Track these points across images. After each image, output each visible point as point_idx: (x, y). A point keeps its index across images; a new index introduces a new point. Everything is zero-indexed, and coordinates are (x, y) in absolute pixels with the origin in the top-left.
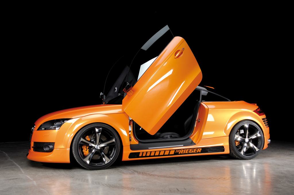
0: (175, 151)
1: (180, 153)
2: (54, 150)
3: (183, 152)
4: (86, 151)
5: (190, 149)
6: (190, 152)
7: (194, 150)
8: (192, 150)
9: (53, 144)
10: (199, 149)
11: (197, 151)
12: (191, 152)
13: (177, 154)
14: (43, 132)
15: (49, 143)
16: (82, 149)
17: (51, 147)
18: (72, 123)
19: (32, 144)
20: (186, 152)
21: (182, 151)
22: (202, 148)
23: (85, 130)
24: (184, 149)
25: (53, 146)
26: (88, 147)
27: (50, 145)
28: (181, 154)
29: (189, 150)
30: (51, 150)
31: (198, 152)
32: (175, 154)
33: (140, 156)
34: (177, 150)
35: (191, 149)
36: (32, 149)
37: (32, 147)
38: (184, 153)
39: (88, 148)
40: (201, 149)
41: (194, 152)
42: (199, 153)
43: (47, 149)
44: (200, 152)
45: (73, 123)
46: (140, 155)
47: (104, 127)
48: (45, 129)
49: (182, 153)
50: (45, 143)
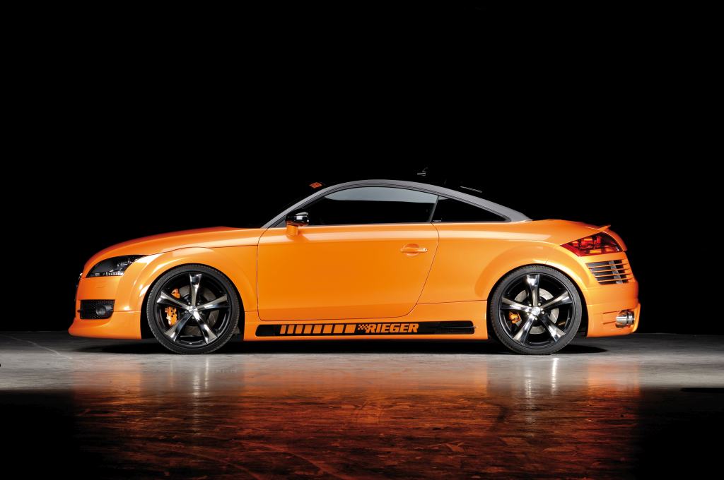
0: (357, 327)
1: (367, 331)
2: (114, 314)
3: (375, 330)
4: (171, 318)
5: (391, 323)
6: (391, 331)
7: (400, 326)
8: (395, 326)
9: (111, 302)
10: (411, 325)
11: (407, 330)
12: (394, 330)
13: (363, 332)
14: (97, 280)
15: (106, 300)
16: (165, 315)
17: (108, 308)
18: (146, 264)
19: (78, 306)
20: (383, 331)
21: (372, 327)
22: (421, 324)
23: (169, 277)
24: (377, 324)
25: (113, 307)
26: (175, 310)
27: (107, 304)
28: (370, 333)
29: (389, 326)
30: (108, 315)
31: (410, 331)
32: (357, 332)
33: (281, 333)
34: (361, 324)
35: (393, 325)
36: (78, 315)
37: (78, 311)
38: (378, 331)
39: (177, 313)
40: (417, 326)
41: (402, 331)
42: (413, 333)
43: (101, 312)
44: (415, 331)
45: (148, 264)
46: (283, 331)
47: (205, 271)
48: (101, 275)
49: (373, 331)
50: (99, 300)
